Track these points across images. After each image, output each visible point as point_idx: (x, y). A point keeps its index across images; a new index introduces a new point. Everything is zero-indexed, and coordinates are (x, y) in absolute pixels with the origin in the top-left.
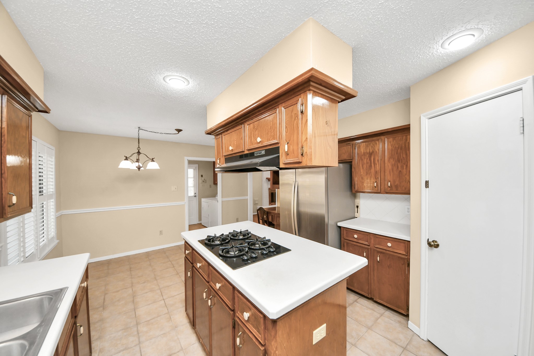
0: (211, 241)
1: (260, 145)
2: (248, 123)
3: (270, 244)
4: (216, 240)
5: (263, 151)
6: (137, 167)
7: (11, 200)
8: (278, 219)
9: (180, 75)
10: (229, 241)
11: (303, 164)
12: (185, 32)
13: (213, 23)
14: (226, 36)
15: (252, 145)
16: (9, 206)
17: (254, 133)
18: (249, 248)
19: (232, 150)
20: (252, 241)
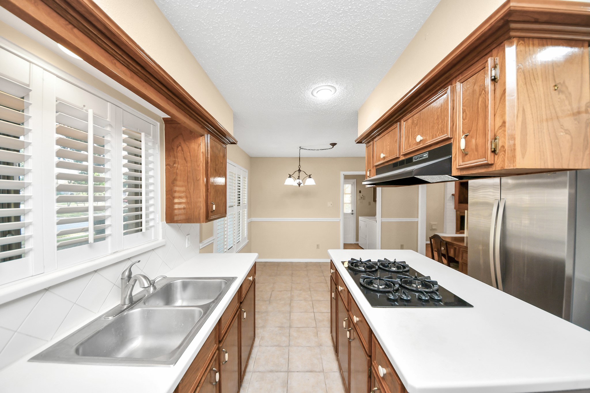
0: (353, 264)
1: (421, 146)
2: (405, 118)
3: (436, 287)
4: (360, 265)
5: (426, 154)
6: (298, 184)
7: (212, 208)
8: (464, 255)
9: (326, 84)
10: (376, 270)
11: (497, 168)
12: (323, 34)
13: (350, 7)
14: (369, 16)
15: (410, 147)
16: (212, 212)
17: (412, 130)
18: (400, 285)
19: (384, 158)
20: (407, 277)
